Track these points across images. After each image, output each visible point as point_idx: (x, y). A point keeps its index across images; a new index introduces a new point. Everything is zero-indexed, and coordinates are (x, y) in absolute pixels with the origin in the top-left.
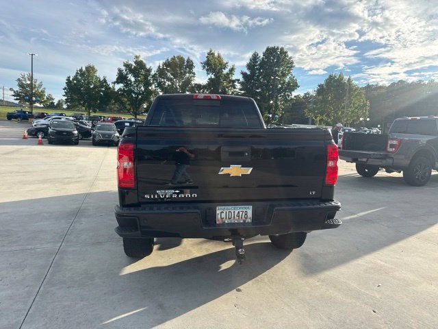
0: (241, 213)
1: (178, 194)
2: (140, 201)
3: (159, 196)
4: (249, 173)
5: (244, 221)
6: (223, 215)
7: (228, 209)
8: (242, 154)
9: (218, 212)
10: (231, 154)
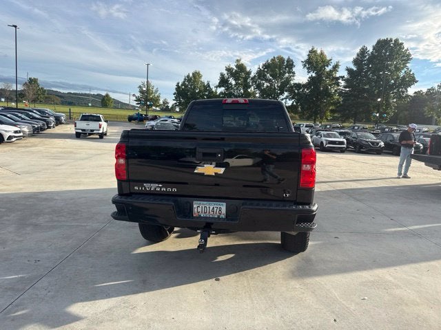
0: (215, 209)
2: (131, 191)
3: (145, 188)
6: (200, 209)
7: (203, 204)
9: (195, 206)
10: (205, 154)
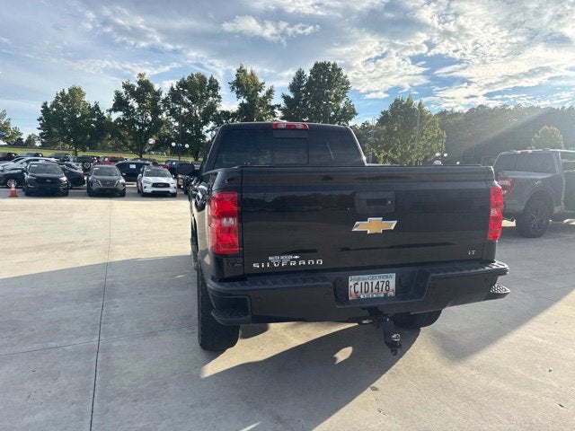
0: (381, 284)
1: (297, 260)
2: (246, 272)
3: (271, 264)
4: (392, 228)
5: (385, 295)
6: (358, 288)
7: (363, 279)
8: (384, 201)
9: (351, 284)
10: (369, 202)
